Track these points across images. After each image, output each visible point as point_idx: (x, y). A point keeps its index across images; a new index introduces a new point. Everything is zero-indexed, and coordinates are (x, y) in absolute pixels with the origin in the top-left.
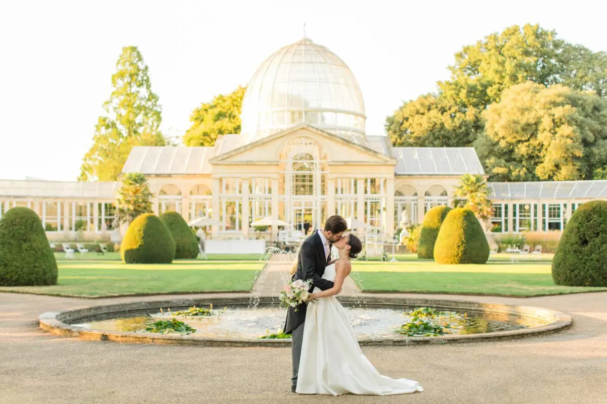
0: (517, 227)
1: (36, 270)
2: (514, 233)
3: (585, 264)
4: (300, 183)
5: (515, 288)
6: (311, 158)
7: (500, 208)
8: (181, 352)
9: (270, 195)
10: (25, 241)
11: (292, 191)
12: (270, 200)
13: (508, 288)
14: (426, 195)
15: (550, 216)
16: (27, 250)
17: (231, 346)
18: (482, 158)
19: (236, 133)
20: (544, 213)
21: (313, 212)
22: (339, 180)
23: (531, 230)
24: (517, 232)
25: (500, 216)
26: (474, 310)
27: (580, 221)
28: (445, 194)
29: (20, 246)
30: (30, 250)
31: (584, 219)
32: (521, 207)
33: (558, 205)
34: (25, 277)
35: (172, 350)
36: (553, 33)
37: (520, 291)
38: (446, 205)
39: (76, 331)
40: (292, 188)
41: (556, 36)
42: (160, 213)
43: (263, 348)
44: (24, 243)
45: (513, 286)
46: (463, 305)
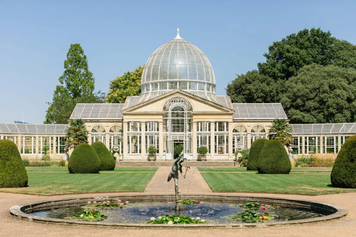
0: (308, 151)
1: (15, 178)
2: (306, 154)
3: (352, 174)
4: (176, 125)
5: (309, 190)
6: (183, 110)
7: (297, 140)
8: (96, 233)
9: (158, 132)
10: (8, 160)
11: (171, 130)
12: (158, 135)
13: (304, 189)
14: (252, 131)
15: (328, 144)
16: (9, 166)
17: (127, 229)
18: (286, 109)
19: (138, 95)
20: (324, 143)
21: (184, 142)
22: (200, 124)
23: (316, 153)
24: (307, 154)
25: (297, 144)
26: (284, 204)
27: (349, 148)
28: (264, 131)
29: (5, 163)
30: (11, 166)
31: (351, 146)
32: (310, 138)
33: (332, 137)
34: (8, 182)
35: (89, 231)
36: (329, 34)
37: (311, 191)
38: (264, 137)
39: (30, 218)
40: (171, 128)
41: (330, 36)
42: (92, 143)
43: (148, 230)
44: (7, 162)
45: (307, 188)
46: (276, 200)
